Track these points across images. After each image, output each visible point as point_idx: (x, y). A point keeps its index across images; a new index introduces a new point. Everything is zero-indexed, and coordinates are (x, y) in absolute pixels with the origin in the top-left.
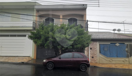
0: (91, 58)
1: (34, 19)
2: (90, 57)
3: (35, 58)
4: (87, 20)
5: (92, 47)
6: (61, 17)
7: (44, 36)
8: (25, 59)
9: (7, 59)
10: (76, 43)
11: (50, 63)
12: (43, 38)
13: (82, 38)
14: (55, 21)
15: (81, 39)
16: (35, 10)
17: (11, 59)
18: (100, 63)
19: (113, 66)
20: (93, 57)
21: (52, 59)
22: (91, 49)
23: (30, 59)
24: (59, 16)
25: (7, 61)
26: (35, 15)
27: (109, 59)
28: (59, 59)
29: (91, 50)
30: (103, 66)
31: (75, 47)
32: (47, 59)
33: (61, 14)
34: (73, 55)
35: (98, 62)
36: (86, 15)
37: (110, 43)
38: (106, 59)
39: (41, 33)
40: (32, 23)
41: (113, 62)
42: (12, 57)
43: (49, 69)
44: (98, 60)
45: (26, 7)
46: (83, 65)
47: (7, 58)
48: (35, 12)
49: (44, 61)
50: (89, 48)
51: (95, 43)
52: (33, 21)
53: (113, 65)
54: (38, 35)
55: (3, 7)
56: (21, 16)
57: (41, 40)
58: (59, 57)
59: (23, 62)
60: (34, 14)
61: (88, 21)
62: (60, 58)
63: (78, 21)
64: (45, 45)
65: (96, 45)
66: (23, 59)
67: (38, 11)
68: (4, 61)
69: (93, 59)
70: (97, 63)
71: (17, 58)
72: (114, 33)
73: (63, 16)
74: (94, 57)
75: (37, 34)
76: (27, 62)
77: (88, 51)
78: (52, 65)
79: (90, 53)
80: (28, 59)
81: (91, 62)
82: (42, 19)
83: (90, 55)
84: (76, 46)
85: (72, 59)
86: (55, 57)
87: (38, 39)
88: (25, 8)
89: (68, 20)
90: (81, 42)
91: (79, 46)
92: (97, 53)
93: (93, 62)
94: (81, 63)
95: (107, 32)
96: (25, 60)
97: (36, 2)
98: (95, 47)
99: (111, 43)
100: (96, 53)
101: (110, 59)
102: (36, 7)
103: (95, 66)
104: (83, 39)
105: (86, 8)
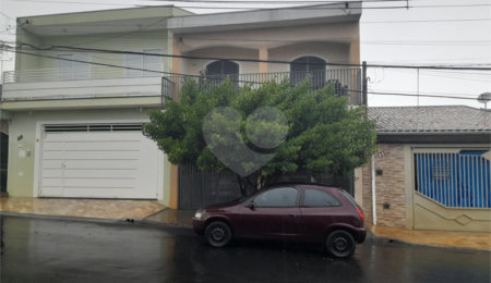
0: (381, 208)
1: (166, 66)
2: (377, 204)
3: (175, 206)
4: (364, 63)
5: (381, 165)
6: (263, 55)
7: (194, 126)
8: (138, 210)
9: (81, 207)
10: (314, 151)
11: (216, 223)
12: (190, 133)
13: (336, 131)
14: (241, 72)
15: (332, 138)
16: (170, 34)
17: (95, 207)
18: (418, 230)
19: (471, 243)
20: (387, 206)
21: (225, 209)
22: (379, 173)
23: (157, 210)
24: (256, 52)
25: (79, 213)
26: (170, 52)
27: (454, 215)
28: (248, 211)
29: (379, 178)
30: (428, 241)
31: (310, 164)
32: (209, 209)
33: (262, 45)
34: (302, 197)
35: (410, 226)
36: (357, 42)
37: (456, 151)
38: (442, 213)
39: (184, 117)
40: (160, 82)
41: (473, 226)
42: (98, 202)
43: (214, 244)
44: (409, 215)
45: (140, 26)
46: (337, 235)
47: (82, 203)
48: (170, 42)
49: (198, 215)
50: (370, 169)
51: (394, 151)
52: (163, 75)
53: (472, 238)
54: (175, 124)
55: (65, 31)
56: (124, 60)
57: (185, 141)
58: (248, 202)
59: (130, 218)
60: (166, 48)
61: (365, 65)
62: (252, 208)
63: (328, 67)
64: (200, 158)
65: (402, 159)
66: (133, 208)
67: (181, 40)
68: (71, 214)
69: (387, 212)
70: (403, 227)
71: (113, 204)
72: (481, 109)
73: (271, 51)
74: (393, 205)
75: (174, 120)
76: (144, 219)
77: (368, 182)
78: (226, 233)
79: (377, 191)
80: (150, 209)
81: (379, 224)
82: (194, 65)
83: (378, 196)
84: (314, 162)
85: (295, 212)
86: (236, 202)
87: (174, 138)
88: (136, 28)
89: (289, 65)
90: (331, 149)
91: (324, 162)
92: (403, 190)
93: (387, 223)
94: (331, 225)
95: (455, 107)
96: (138, 213)
97: (172, 6)
98: (397, 168)
99: (461, 152)
100: (399, 188)
101: (460, 213)
102: (173, 24)
103: (391, 241)
104: (339, 134)
105: (359, 16)
